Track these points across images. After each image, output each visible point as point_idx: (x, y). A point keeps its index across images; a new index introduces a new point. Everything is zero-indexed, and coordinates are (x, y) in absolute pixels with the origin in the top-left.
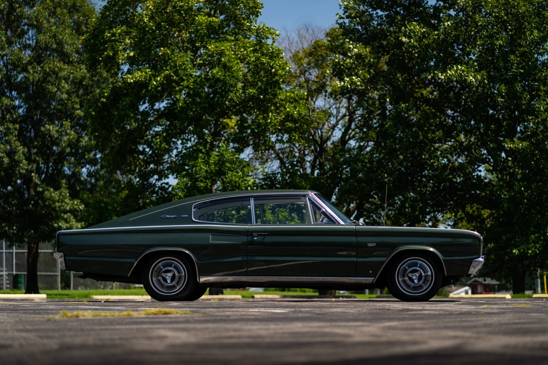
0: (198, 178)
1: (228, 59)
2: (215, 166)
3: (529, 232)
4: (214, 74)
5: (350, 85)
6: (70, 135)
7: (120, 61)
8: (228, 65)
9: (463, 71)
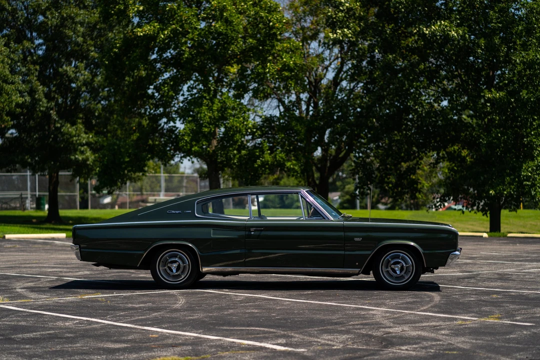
0: (203, 124)
1: (230, 14)
2: (218, 112)
3: (505, 174)
4: (217, 28)
5: (342, 37)
6: (85, 75)
7: (131, 15)
8: (229, 19)
9: (446, 26)
